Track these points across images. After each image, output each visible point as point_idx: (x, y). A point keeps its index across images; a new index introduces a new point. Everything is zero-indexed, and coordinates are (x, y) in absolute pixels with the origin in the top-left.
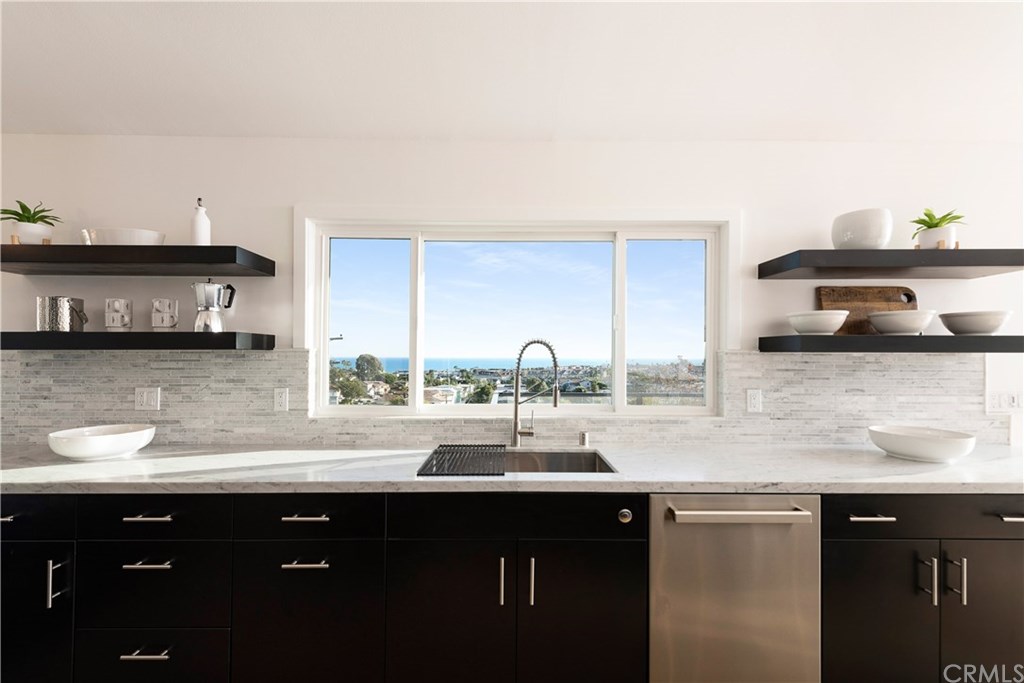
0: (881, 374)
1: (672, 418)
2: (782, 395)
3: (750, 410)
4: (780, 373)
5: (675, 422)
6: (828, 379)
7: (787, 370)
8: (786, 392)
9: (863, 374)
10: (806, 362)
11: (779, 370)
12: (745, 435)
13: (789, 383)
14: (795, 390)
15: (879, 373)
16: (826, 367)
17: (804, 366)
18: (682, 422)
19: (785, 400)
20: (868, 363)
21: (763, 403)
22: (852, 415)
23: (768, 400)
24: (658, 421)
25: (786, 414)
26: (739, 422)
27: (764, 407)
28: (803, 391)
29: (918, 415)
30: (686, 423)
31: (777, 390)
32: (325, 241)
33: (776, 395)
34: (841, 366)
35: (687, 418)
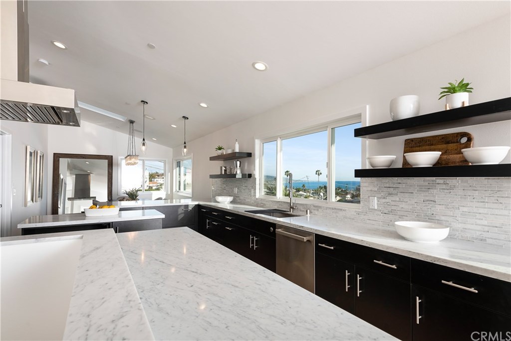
0: (448, 191)
1: (340, 208)
2: (387, 200)
3: (371, 207)
4: (386, 188)
5: (341, 210)
6: (412, 193)
7: (389, 187)
8: (389, 199)
9: (435, 191)
10: (400, 183)
11: (385, 187)
12: (369, 220)
13: (390, 194)
14: (393, 199)
15: (446, 191)
16: (411, 186)
17: (398, 185)
18: (343, 210)
19: (388, 204)
20: (438, 184)
21: (377, 204)
22: (428, 216)
23: (379, 203)
24: (335, 209)
25: (389, 211)
26: (367, 213)
27: (378, 206)
28: (398, 199)
29: (479, 222)
30: (345, 210)
31: (384, 198)
32: (262, 144)
33: (384, 200)
34: (420, 186)
35: (345, 209)
